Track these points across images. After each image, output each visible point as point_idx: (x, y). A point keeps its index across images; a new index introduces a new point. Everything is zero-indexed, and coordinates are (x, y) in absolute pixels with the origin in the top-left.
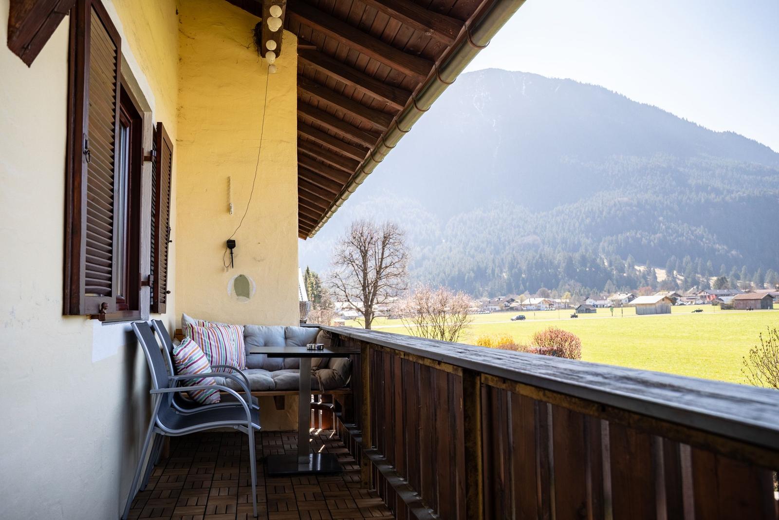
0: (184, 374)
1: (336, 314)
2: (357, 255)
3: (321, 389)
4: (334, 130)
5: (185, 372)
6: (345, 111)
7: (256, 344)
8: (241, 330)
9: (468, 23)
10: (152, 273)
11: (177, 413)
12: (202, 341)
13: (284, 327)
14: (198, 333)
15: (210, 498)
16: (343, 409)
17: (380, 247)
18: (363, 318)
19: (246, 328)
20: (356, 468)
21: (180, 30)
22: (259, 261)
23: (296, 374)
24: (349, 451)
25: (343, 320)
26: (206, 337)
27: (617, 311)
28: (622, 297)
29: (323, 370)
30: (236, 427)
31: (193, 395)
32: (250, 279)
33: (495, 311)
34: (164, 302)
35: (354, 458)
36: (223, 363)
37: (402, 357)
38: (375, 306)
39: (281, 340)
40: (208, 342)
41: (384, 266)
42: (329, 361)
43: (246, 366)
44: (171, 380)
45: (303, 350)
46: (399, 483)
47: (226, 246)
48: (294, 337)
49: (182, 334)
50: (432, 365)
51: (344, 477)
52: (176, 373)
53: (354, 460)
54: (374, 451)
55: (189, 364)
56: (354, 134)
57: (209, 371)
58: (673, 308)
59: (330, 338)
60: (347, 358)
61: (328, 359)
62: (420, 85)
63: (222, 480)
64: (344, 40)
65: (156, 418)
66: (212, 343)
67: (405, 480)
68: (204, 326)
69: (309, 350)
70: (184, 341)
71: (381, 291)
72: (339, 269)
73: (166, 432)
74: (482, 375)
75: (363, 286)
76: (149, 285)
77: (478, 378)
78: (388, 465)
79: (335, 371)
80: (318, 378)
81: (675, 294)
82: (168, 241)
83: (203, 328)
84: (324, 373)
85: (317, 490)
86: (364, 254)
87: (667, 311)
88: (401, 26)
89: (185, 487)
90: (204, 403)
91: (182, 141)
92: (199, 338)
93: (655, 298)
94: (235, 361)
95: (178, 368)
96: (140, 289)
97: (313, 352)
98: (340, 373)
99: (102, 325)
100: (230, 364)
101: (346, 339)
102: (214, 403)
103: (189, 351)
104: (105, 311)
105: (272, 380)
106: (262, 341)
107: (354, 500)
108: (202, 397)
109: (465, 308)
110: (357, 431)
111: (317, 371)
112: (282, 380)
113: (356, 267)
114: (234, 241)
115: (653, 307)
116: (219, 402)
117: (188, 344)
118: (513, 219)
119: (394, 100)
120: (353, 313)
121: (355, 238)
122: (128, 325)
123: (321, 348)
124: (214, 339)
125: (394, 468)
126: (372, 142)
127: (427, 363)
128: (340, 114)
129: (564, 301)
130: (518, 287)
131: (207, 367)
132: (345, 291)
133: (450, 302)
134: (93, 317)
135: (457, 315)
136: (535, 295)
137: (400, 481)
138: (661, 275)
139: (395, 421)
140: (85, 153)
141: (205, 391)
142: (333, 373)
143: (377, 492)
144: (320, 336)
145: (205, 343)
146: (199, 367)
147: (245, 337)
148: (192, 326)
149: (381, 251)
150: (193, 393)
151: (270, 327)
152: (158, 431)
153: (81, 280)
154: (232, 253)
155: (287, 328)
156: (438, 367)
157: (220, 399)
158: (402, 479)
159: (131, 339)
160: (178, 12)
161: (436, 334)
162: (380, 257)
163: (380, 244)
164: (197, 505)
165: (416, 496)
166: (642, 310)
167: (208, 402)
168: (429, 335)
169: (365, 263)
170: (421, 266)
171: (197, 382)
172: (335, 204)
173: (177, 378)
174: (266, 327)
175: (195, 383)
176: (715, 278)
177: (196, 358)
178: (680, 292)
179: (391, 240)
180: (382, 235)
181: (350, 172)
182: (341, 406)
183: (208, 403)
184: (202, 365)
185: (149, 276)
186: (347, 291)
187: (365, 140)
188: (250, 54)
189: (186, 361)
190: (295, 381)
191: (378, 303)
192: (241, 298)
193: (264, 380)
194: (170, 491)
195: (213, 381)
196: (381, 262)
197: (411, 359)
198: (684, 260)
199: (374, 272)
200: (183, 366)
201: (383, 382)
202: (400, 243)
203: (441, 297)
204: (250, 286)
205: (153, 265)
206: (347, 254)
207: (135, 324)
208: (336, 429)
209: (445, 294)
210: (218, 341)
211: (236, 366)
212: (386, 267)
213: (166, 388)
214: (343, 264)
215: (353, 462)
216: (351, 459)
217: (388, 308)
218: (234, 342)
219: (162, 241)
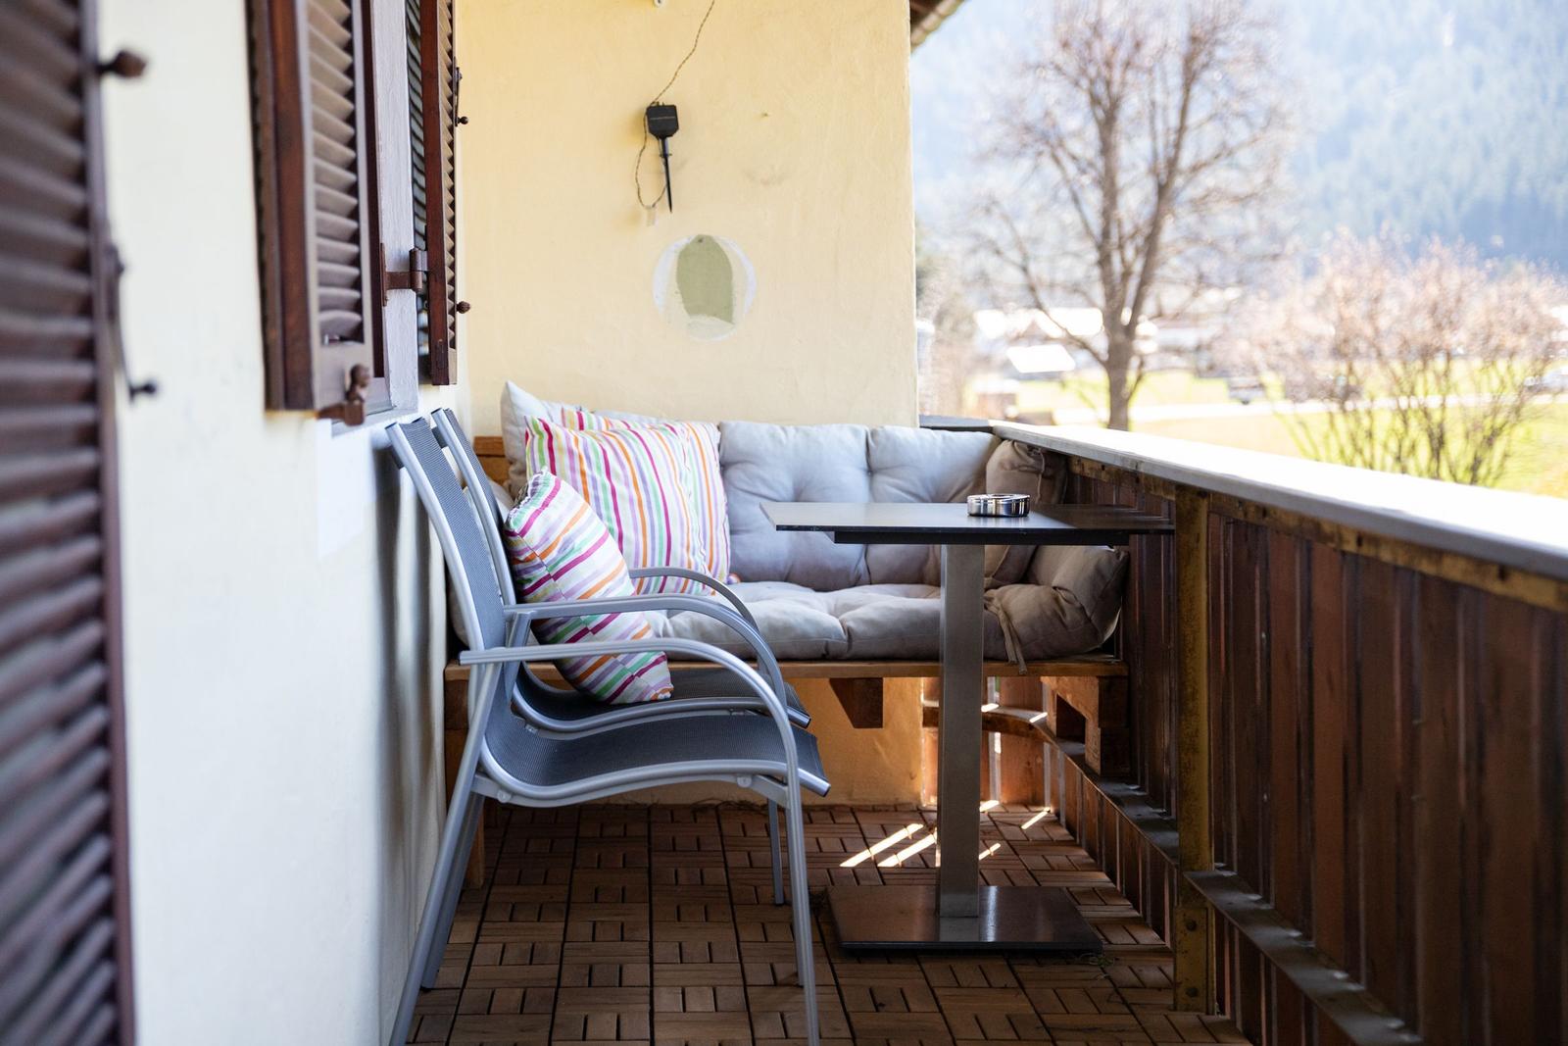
0: (548, 600)
1: (985, 362)
2: (1078, 124)
3: (1012, 658)
5: (551, 593)
7: (764, 491)
8: (710, 438)
10: (422, 244)
11: (531, 729)
12: (585, 483)
13: (863, 429)
14: (571, 453)
15: (656, 1018)
16: (1093, 731)
17: (1175, 80)
18: (1100, 377)
19: (727, 432)
20: (1147, 942)
22: (766, 183)
23: (929, 603)
24: (1113, 879)
25: (1010, 386)
26: (599, 468)
29: (1018, 587)
30: (744, 782)
31: (579, 672)
32: (735, 250)
34: (453, 346)
35: (1136, 908)
36: (659, 563)
37: (1351, 547)
38: (1144, 327)
39: (853, 477)
40: (604, 486)
41: (1186, 159)
42: (1033, 557)
43: (732, 571)
44: (510, 619)
45: (954, 516)
46: (1332, 988)
47: (642, 126)
48: (902, 466)
49: (503, 456)
50: (1473, 579)
51: (1107, 969)
52: (521, 597)
53: (1135, 913)
54: (1222, 878)
55: (562, 565)
57: (625, 589)
59: (1037, 472)
60: (1106, 548)
61: (1031, 548)
63: (682, 961)
65: (480, 747)
66: (620, 488)
67: (1355, 979)
68: (581, 427)
69: (978, 515)
70: (535, 484)
71: (1173, 265)
72: (1003, 179)
73: (513, 793)
75: (1100, 247)
76: (413, 286)
78: (1284, 927)
79: (1063, 593)
80: (1001, 616)
82: (455, 120)
83: (580, 435)
84: (1019, 601)
85: (1019, 1005)
86: (1106, 112)
89: (565, 982)
90: (618, 700)
92: (573, 469)
94: (697, 553)
95: (526, 576)
96: (385, 301)
97: (991, 524)
98: (1083, 599)
100: (682, 563)
101: (1104, 477)
102: (655, 701)
103: (561, 518)
104: (363, 392)
105: (835, 622)
106: (785, 483)
108: (610, 677)
109: (1539, 336)
110: (1151, 810)
111: (993, 593)
112: (871, 622)
113: (1071, 169)
114: (672, 110)
116: (668, 695)
117: (552, 495)
120: (1057, 358)
121: (1068, 44)
122: (379, 430)
123: (1022, 510)
124: (626, 476)
125: (1307, 937)
127: (1454, 570)
131: (617, 578)
132: (1025, 270)
133: (1475, 314)
134: (324, 414)
135: (1502, 364)
137: (1336, 980)
139: (1311, 775)
141: (620, 658)
142: (1056, 600)
143: (1233, 1022)
144: (1001, 465)
145: (595, 488)
146: (596, 574)
147: (724, 466)
148: (547, 428)
149: (1176, 99)
150: (578, 666)
151: (814, 430)
152: (487, 789)
153: (310, 295)
154: (665, 155)
155: (874, 433)
156: (1497, 587)
157: (671, 686)
158: (1339, 975)
161: (1407, 444)
162: (1174, 120)
163: (1173, 64)
164: (619, 1037)
165: (1398, 1030)
167: (630, 694)
168: (1379, 451)
169: (1107, 149)
170: (1341, 151)
171: (591, 626)
173: (525, 612)
174: (797, 430)
175: (585, 632)
177: (584, 543)
179: (1221, 52)
180: (1175, 32)
182: (1084, 719)
183: (630, 700)
184: (603, 568)
185: (412, 254)
186: (1033, 268)
189: (554, 554)
190: (925, 624)
191: (1162, 315)
192: (705, 320)
193: (808, 621)
194: (518, 993)
195: (644, 624)
196: (1178, 146)
199: (1149, 186)
200: (542, 573)
201: (1260, 636)
202: (1259, 60)
203: (1433, 290)
204: (736, 279)
205: (423, 213)
206: (1032, 113)
207: (397, 427)
208: (1056, 802)
209: (1453, 279)
210: (639, 481)
211: (702, 569)
212: (1195, 169)
213: (504, 644)
214: (1019, 154)
215: (1133, 920)
216: (1123, 909)
217: (1206, 334)
218: (690, 487)
219: (444, 121)
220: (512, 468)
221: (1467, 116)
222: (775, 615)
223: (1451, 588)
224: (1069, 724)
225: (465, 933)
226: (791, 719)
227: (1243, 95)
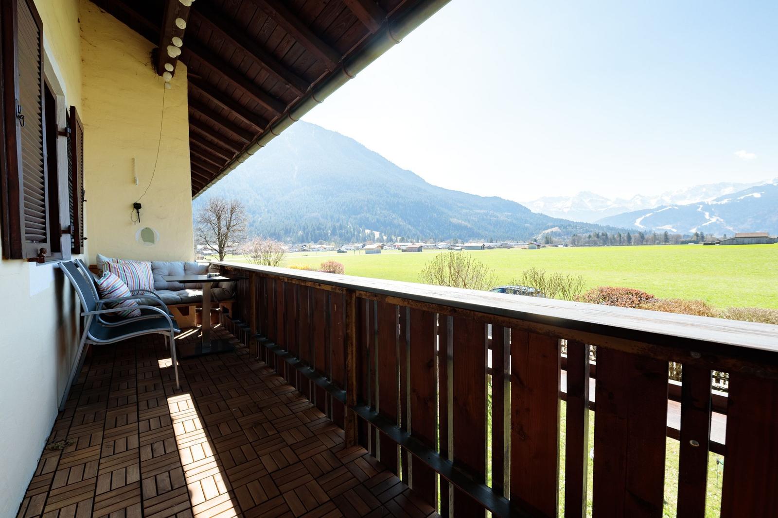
1: (198, 252)
2: (214, 218)
3: (215, 300)
4: (210, 137)
5: (109, 297)
6: (221, 126)
7: (162, 274)
8: (149, 265)
9: (312, 85)
10: (73, 224)
11: (103, 326)
12: (118, 273)
13: (183, 262)
14: (115, 268)
15: (138, 381)
16: (230, 311)
17: (229, 214)
18: (218, 254)
19: (153, 263)
20: (242, 346)
21: (81, 37)
22: (161, 219)
24: (234, 335)
25: (203, 256)
26: (122, 271)
27: (357, 252)
28: (360, 245)
29: (216, 289)
32: (155, 230)
33: (296, 251)
34: (82, 246)
35: (239, 340)
36: (137, 288)
37: (286, 281)
38: (226, 248)
39: (181, 270)
40: (123, 274)
41: (231, 225)
43: (154, 289)
44: (98, 304)
45: (205, 277)
46: (282, 353)
47: (132, 207)
48: (191, 269)
49: (97, 269)
50: (313, 286)
51: (236, 353)
52: (101, 297)
54: (258, 335)
55: (112, 291)
56: (225, 142)
57: (129, 294)
58: (382, 251)
59: (218, 269)
62: (276, 118)
63: (144, 367)
64: (226, 77)
65: (86, 332)
66: (127, 274)
67: (286, 351)
68: (118, 263)
69: (209, 277)
70: (105, 274)
71: (230, 239)
72: (202, 226)
73: (97, 342)
74: (357, 291)
75: (218, 236)
76: (70, 233)
77: (354, 294)
78: (271, 343)
79: (224, 289)
80: (213, 293)
81: (383, 244)
82: (83, 200)
83: (117, 264)
84: (217, 291)
85: (220, 363)
86: (219, 218)
87: (379, 252)
88: (269, 76)
90: (127, 317)
91: (87, 125)
92: (115, 271)
93: (375, 246)
94: (146, 286)
95: (102, 294)
96: (61, 236)
97: (213, 278)
98: (228, 290)
99: (37, 265)
100: (143, 288)
102: (137, 316)
103: (111, 282)
104: (45, 255)
105: (178, 297)
106: (166, 272)
107: (247, 366)
108: (125, 313)
109: (282, 250)
110: (243, 324)
111: (212, 290)
113: (213, 225)
114: (140, 204)
115: (373, 250)
117: (109, 277)
118: (305, 204)
119: (257, 125)
120: (211, 252)
121: (212, 207)
122: (56, 264)
124: (129, 272)
125: (276, 344)
126: (238, 150)
127: (309, 285)
128: (216, 127)
129: (331, 246)
130: (307, 239)
131: (127, 293)
133: (274, 247)
134: (30, 260)
135: (278, 254)
136: (317, 244)
138: (377, 234)
140: (19, 117)
144: (211, 268)
145: (121, 274)
146: (121, 292)
147: (153, 270)
148: (108, 263)
149: (229, 216)
151: (173, 263)
152: (89, 342)
153: (21, 229)
154: (138, 212)
155: (185, 263)
156: (318, 287)
157: (140, 314)
158: (283, 351)
159: (59, 274)
160: (80, 21)
161: (265, 264)
162: (229, 219)
163: (229, 211)
164: (128, 388)
165: (296, 360)
166: (369, 252)
167: (130, 316)
169: (219, 222)
170: (253, 226)
171: (120, 303)
172: (206, 185)
173: (103, 301)
174: (169, 263)
175: (118, 304)
176: (400, 237)
177: (118, 286)
178: (385, 244)
179: (236, 210)
180: (230, 207)
181: (220, 166)
182: (229, 309)
184: (123, 291)
185: (69, 226)
186: (207, 239)
187: (234, 148)
188: (149, 71)
189: (110, 289)
190: (199, 296)
191: (228, 246)
192: (147, 243)
193: (173, 297)
194: (101, 381)
195: (133, 302)
196: (230, 223)
197: (294, 282)
198: (387, 229)
199: (226, 228)
200: (107, 292)
201: (265, 295)
202: (242, 212)
203: (268, 244)
204: (155, 235)
205: (73, 218)
206: (206, 217)
207: (61, 263)
208: (222, 322)
209: (271, 242)
210: (132, 273)
211: (148, 289)
212: (233, 226)
213: (95, 310)
214: (204, 223)
215: (239, 342)
216: (237, 340)
217: (235, 249)
218: (145, 273)
219: (79, 200)
220: (99, 271)
221: (269, 222)
222: (165, 297)
223: (306, 287)
224: (225, 310)
225: (86, 369)
226: (170, 317)
227: (239, 216)
